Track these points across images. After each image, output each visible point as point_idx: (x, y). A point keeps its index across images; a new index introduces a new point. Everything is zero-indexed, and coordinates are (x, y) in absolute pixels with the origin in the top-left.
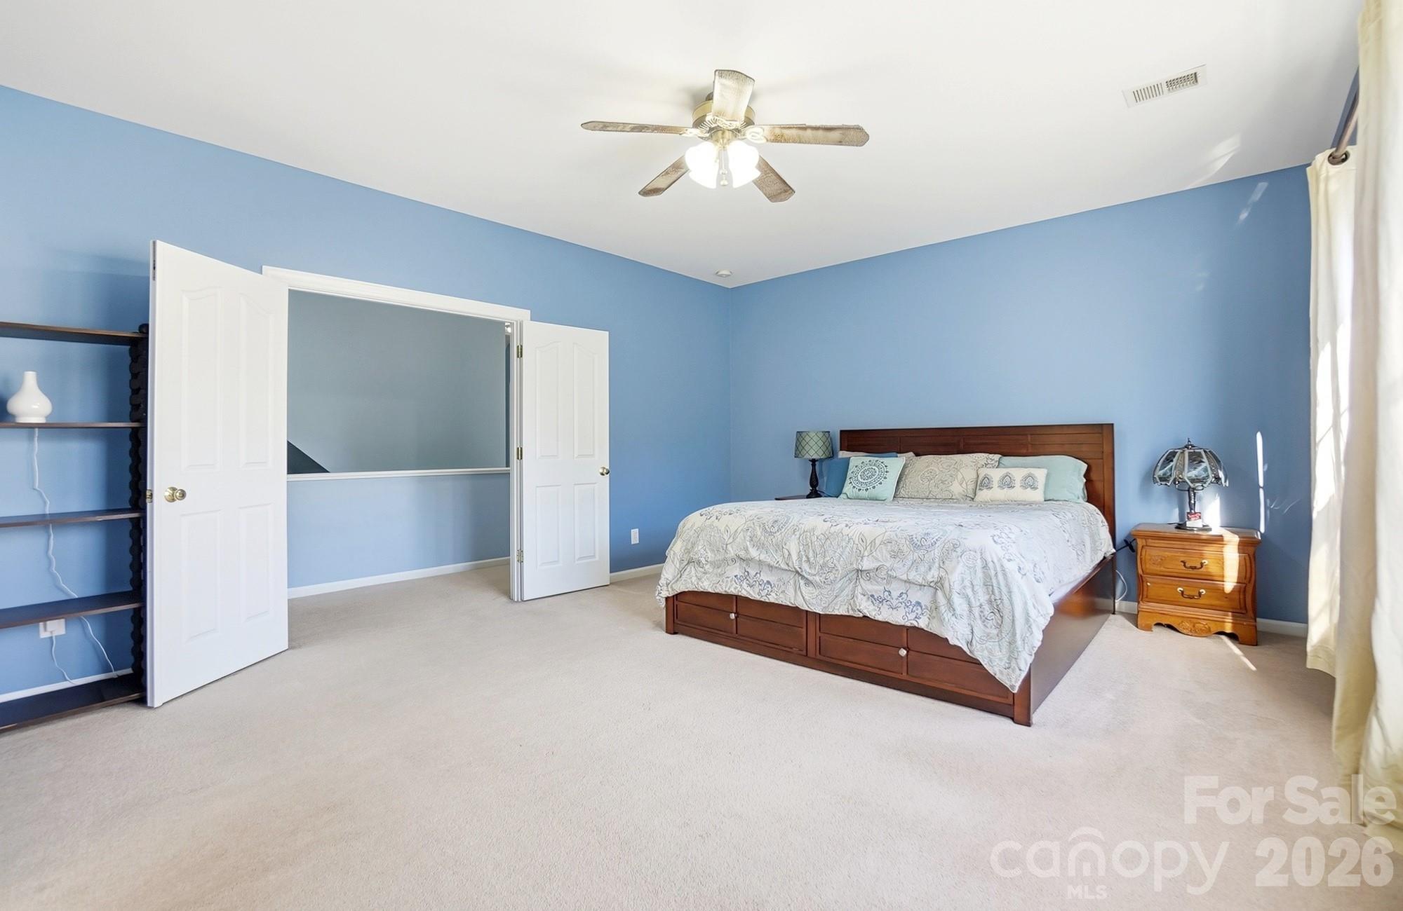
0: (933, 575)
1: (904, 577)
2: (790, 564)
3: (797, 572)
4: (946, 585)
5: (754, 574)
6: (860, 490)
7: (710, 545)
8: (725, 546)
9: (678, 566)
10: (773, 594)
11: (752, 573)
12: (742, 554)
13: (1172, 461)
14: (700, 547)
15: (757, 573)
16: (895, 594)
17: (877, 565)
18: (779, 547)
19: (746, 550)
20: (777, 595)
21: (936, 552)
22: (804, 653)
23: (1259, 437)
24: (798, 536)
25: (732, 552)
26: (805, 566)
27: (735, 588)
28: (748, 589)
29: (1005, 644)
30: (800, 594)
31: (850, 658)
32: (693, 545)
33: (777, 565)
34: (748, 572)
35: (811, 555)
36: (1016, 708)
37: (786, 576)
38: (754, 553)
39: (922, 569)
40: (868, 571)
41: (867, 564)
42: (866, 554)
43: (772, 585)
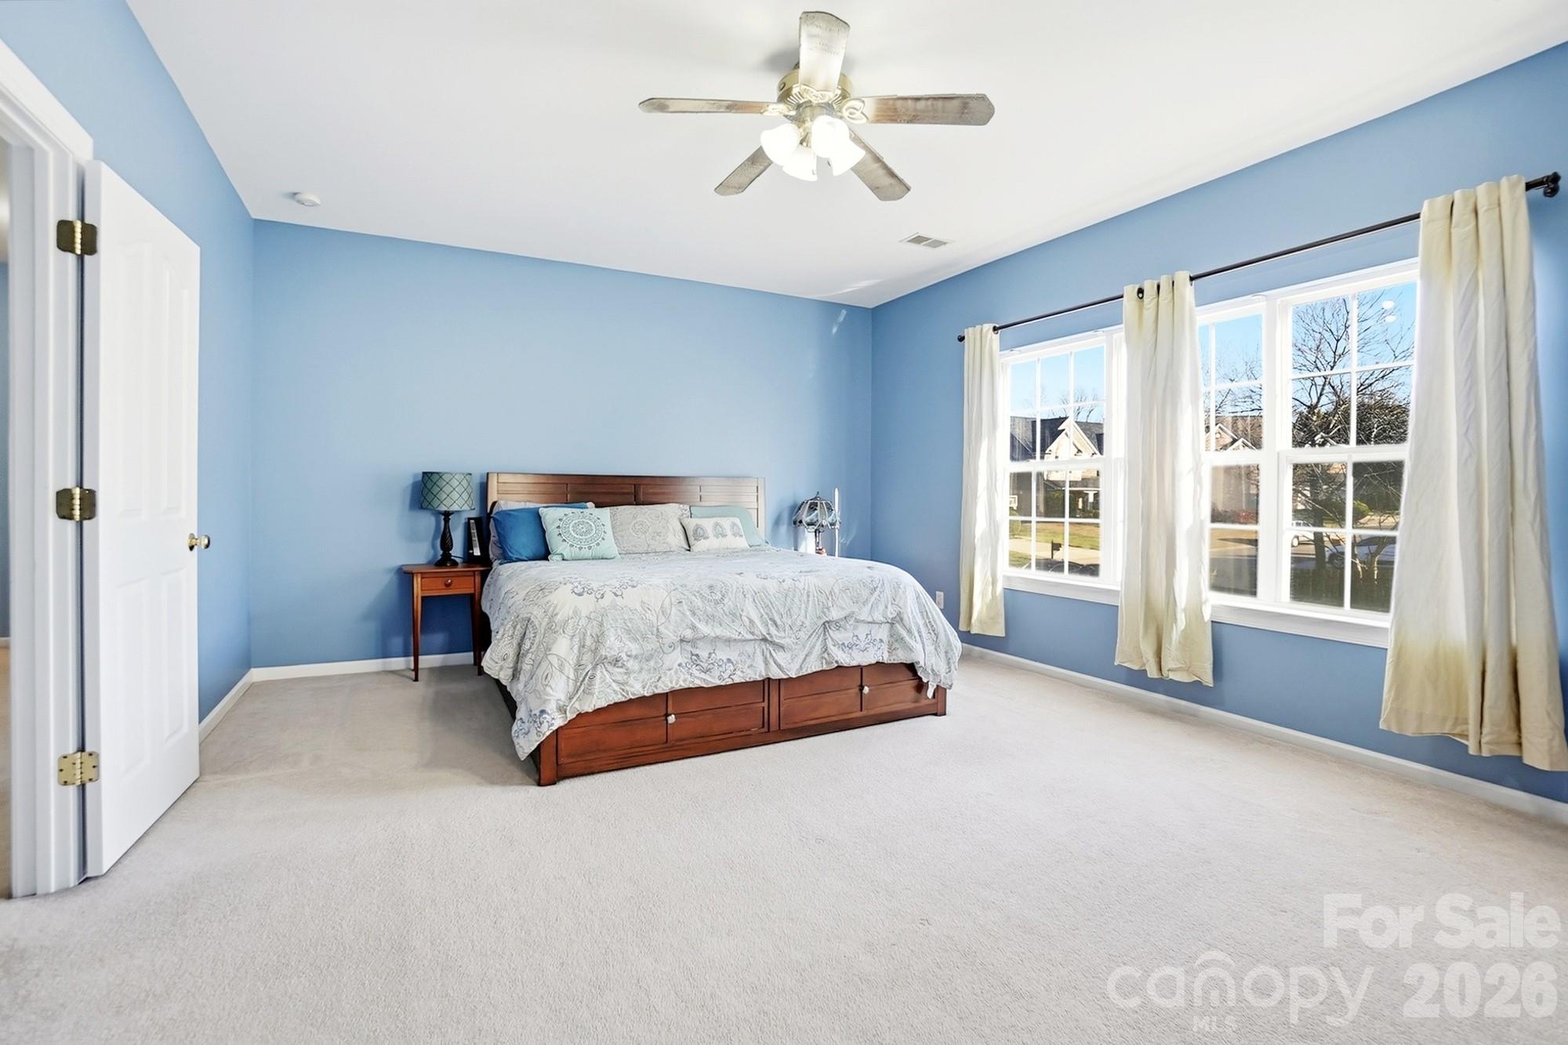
0: (891, 613)
1: (870, 620)
2: (756, 632)
3: (765, 640)
4: (905, 617)
5: (707, 656)
6: (580, 548)
7: (629, 632)
8: (655, 629)
9: (572, 676)
10: (738, 673)
11: (704, 654)
12: (688, 634)
14: (612, 639)
15: (710, 654)
16: (862, 637)
17: (842, 614)
18: (735, 616)
19: (694, 628)
20: (742, 672)
21: (888, 592)
22: (766, 729)
23: (836, 490)
24: (751, 599)
25: (670, 635)
26: (773, 630)
27: (685, 681)
28: (703, 675)
30: (772, 663)
31: (814, 715)
32: (599, 640)
33: (740, 637)
34: (697, 655)
35: (777, 618)
37: (749, 648)
38: (705, 629)
39: (881, 607)
40: (837, 622)
41: (835, 614)
42: (830, 604)
43: (735, 663)
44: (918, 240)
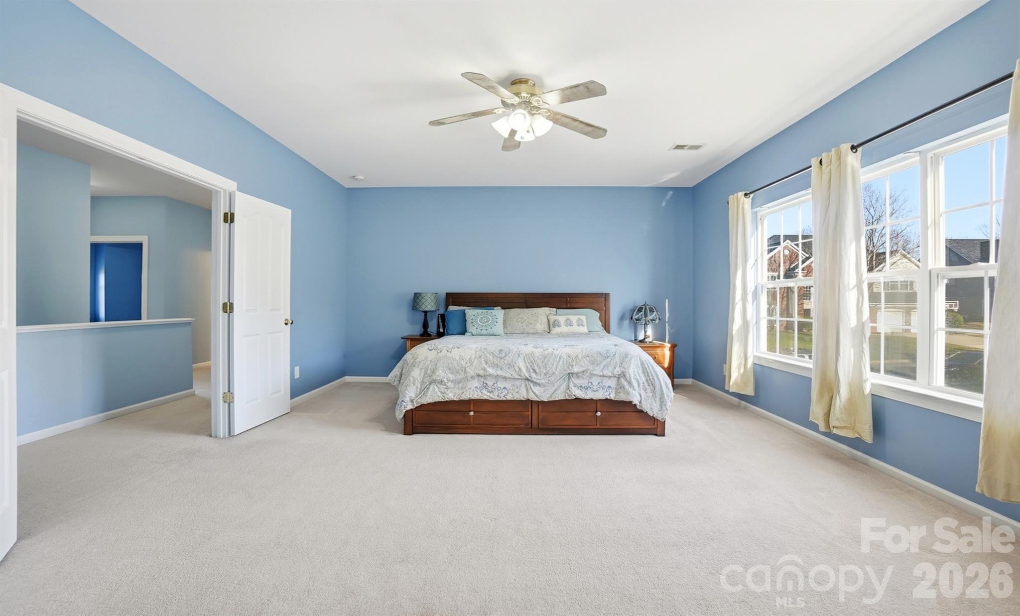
0: (618, 371)
1: (601, 374)
2: (522, 375)
3: (527, 379)
4: (627, 375)
5: (492, 384)
7: (450, 369)
8: (464, 369)
9: (419, 387)
10: (510, 395)
11: (490, 383)
12: (481, 372)
13: (641, 311)
14: (441, 372)
15: (494, 383)
16: (595, 384)
17: (581, 369)
18: (511, 366)
19: (485, 370)
20: (512, 395)
21: (617, 358)
22: (530, 426)
23: (667, 300)
24: (522, 358)
25: (471, 372)
26: (533, 375)
27: (477, 395)
28: (489, 394)
29: (658, 399)
30: (531, 391)
31: (563, 423)
32: (433, 372)
33: (512, 377)
34: (486, 384)
35: (536, 368)
36: (658, 429)
37: (518, 383)
38: (491, 371)
39: (610, 369)
40: (577, 374)
41: (576, 369)
42: (574, 364)
43: (508, 389)
44: (679, 147)
